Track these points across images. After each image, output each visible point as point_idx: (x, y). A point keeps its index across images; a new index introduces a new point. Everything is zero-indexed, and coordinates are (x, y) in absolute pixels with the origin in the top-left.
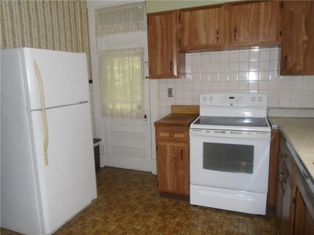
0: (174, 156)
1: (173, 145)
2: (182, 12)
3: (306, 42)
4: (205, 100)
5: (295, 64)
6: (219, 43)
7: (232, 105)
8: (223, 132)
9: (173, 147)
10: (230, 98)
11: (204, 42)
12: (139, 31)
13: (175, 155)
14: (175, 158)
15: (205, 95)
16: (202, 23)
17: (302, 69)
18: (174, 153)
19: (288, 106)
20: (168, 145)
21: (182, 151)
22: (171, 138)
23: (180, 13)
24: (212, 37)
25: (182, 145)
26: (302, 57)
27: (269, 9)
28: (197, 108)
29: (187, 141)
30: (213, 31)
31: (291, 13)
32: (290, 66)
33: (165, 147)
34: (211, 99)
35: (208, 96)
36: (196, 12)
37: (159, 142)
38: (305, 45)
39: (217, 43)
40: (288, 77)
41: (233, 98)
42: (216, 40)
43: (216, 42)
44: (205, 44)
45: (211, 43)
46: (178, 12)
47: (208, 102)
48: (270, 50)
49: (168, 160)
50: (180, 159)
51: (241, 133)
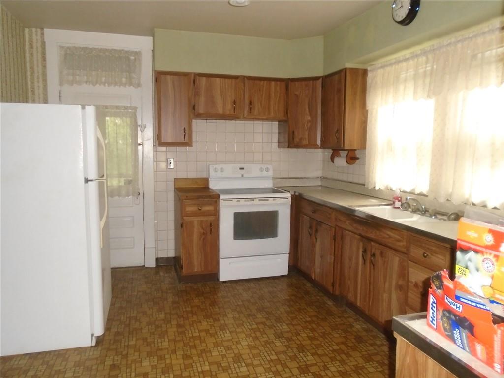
0: (202, 231)
1: (202, 219)
2: (197, 77)
3: (310, 121)
4: (216, 172)
5: (301, 139)
6: (235, 113)
7: (242, 176)
8: (252, 200)
9: (202, 221)
10: (240, 169)
11: (220, 111)
12: (132, 87)
13: (204, 230)
14: (204, 234)
15: (215, 166)
16: (219, 92)
17: (307, 143)
18: (202, 228)
19: (287, 176)
20: (196, 220)
21: (211, 224)
22: (200, 212)
23: (195, 77)
24: (229, 107)
25: (212, 218)
26: (307, 133)
27: (278, 88)
28: (206, 180)
29: (216, 214)
30: (229, 101)
31: (297, 96)
32: (297, 140)
33: (192, 222)
34: (222, 170)
35: (219, 167)
36: (213, 79)
37: (184, 218)
38: (309, 124)
39: (234, 113)
40: (294, 150)
41: (243, 169)
42: (233, 110)
43: (232, 113)
44: (222, 113)
45: (228, 113)
46: (193, 76)
47: (219, 174)
48: (272, 124)
49: (195, 237)
50: (209, 234)
51: (268, 200)
